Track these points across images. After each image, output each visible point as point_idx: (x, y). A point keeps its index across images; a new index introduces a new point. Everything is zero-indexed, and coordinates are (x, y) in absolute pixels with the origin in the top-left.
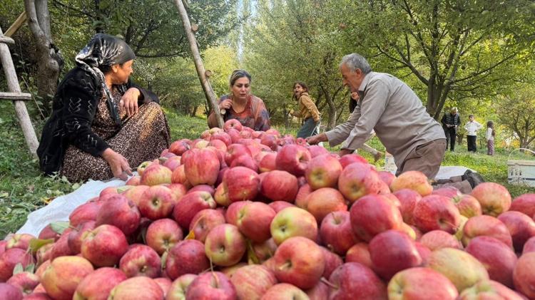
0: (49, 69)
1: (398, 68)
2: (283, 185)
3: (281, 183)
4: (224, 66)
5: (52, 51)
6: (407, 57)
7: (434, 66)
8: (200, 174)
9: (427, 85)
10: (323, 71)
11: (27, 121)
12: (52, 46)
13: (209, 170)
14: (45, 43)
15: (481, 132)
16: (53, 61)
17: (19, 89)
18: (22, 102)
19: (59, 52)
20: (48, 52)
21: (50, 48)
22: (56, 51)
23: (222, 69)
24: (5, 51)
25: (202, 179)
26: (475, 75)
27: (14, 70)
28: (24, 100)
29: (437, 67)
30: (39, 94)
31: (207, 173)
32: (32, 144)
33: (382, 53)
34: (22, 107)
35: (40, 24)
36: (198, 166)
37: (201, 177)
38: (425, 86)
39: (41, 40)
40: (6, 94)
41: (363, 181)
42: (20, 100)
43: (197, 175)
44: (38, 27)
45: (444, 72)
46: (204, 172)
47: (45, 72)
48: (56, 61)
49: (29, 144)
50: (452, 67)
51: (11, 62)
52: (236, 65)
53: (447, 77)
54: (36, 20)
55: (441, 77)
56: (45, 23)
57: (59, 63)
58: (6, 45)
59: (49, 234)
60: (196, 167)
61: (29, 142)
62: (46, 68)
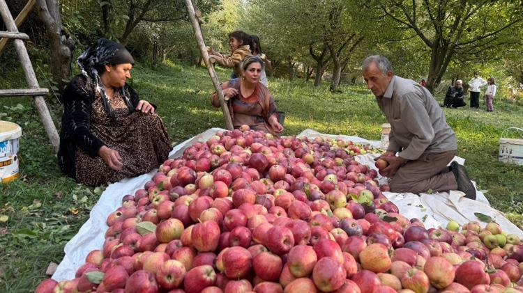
0: (62, 56)
1: (402, 28)
2: (269, 269)
3: (268, 267)
4: (229, 14)
5: (64, 38)
6: (412, 18)
7: (439, 30)
8: (204, 245)
9: (431, 47)
10: (328, 27)
11: (47, 116)
12: (63, 32)
13: (212, 240)
14: (56, 30)
15: (484, 89)
16: (65, 48)
17: (37, 84)
18: (41, 97)
19: (70, 37)
20: (60, 39)
21: (61, 35)
22: (67, 37)
23: (227, 17)
24: (21, 47)
25: (205, 249)
26: (480, 38)
27: (31, 65)
28: (42, 95)
29: (441, 31)
30: (54, 80)
31: (210, 243)
32: (53, 137)
33: (387, 14)
34: (41, 102)
35: (50, 11)
36: (202, 238)
37: (205, 247)
38: (429, 48)
39: (53, 28)
40: (27, 91)
41: (330, 280)
42: (39, 95)
43: (202, 245)
44: (49, 15)
45: (449, 36)
46: (207, 243)
47: (58, 59)
48: (67, 48)
49: (50, 138)
50: (456, 31)
51: (28, 57)
52: (240, 13)
53: (452, 41)
54: (47, 8)
55: (445, 41)
56: (54, 10)
57: (70, 48)
58: (22, 41)
59: (86, 284)
60: (200, 238)
61: (50, 135)
62: (59, 54)
